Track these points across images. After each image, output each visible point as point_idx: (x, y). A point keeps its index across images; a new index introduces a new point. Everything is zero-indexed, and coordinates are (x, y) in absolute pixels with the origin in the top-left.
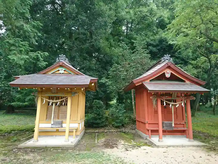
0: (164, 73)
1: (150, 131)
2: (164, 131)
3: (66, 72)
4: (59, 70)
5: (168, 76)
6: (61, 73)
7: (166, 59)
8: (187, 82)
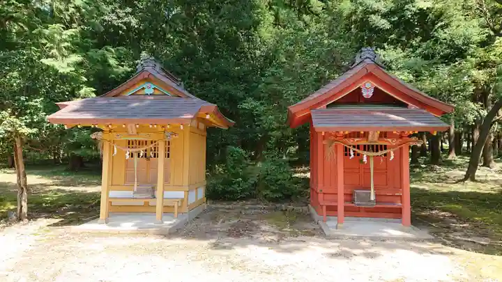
0: (359, 89)
1: (324, 208)
2: (347, 210)
3: (157, 93)
4: (143, 88)
5: (368, 95)
6: (147, 94)
7: (365, 57)
8: (412, 107)
